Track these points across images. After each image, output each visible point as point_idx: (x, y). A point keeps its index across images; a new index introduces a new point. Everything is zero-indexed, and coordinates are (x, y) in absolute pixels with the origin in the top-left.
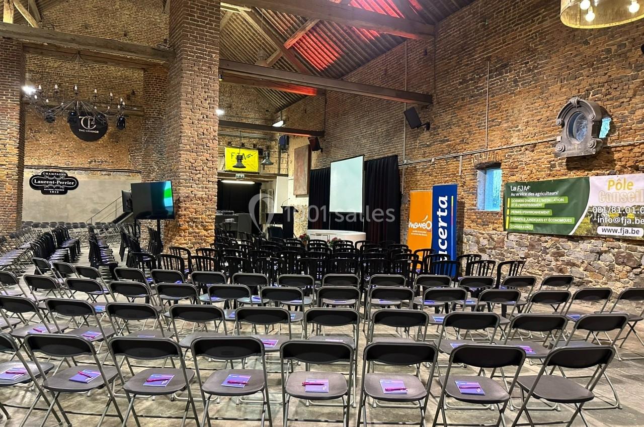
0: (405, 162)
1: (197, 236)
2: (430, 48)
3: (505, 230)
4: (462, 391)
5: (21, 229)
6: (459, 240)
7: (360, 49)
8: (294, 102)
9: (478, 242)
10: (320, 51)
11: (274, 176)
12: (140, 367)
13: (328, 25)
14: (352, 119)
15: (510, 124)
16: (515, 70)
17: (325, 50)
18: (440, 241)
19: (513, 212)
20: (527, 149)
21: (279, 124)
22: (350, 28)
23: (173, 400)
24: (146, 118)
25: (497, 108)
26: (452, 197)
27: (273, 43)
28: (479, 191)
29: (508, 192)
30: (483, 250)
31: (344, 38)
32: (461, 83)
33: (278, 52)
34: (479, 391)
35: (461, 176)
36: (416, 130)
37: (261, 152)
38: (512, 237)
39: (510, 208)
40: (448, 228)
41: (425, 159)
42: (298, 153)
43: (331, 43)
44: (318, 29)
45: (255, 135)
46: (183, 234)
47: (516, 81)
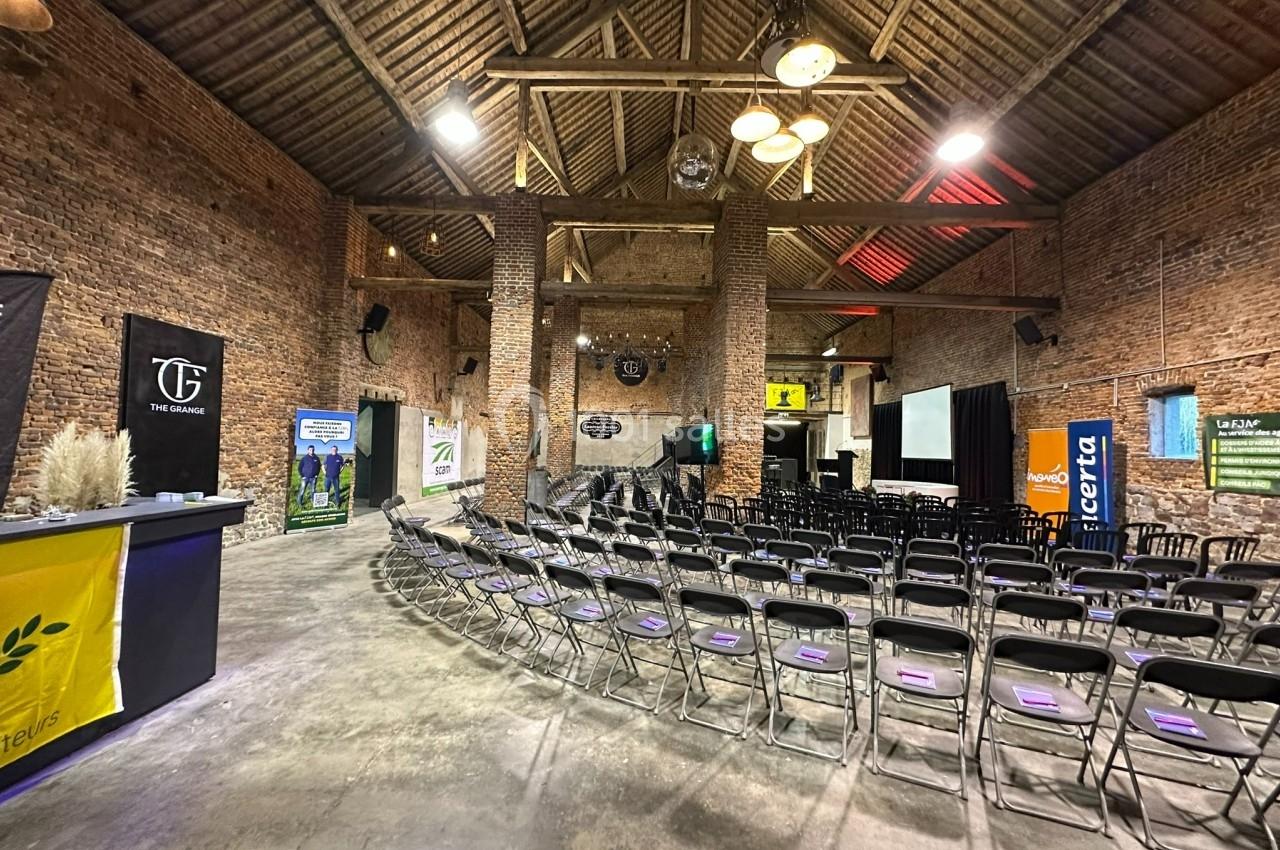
0: (1018, 390)
1: (741, 483)
2: (1051, 236)
3: (1209, 487)
4: (1159, 726)
5: (575, 472)
6: (1118, 500)
7: (940, 252)
8: (849, 325)
9: (1155, 505)
10: (884, 261)
11: (825, 414)
12: (701, 622)
13: (895, 230)
14: (931, 339)
15: (1210, 327)
16: (1215, 247)
17: (892, 259)
18: (1084, 501)
19: (1224, 460)
20: (1248, 364)
21: (831, 352)
22: (926, 229)
23: (734, 664)
24: (685, 358)
25: (1183, 306)
26: (1104, 438)
27: (823, 261)
28: (1152, 428)
29: (1211, 429)
30: (1166, 517)
31: (917, 242)
32: (1108, 277)
33: (829, 270)
34: (1194, 731)
35: (1117, 408)
36: (1034, 346)
37: (808, 386)
38: (1224, 499)
39: (1218, 455)
40: (1100, 484)
41: (1052, 386)
42: (856, 386)
43: (900, 250)
44: (881, 237)
45: (800, 368)
46: (727, 481)
47: (1217, 263)
